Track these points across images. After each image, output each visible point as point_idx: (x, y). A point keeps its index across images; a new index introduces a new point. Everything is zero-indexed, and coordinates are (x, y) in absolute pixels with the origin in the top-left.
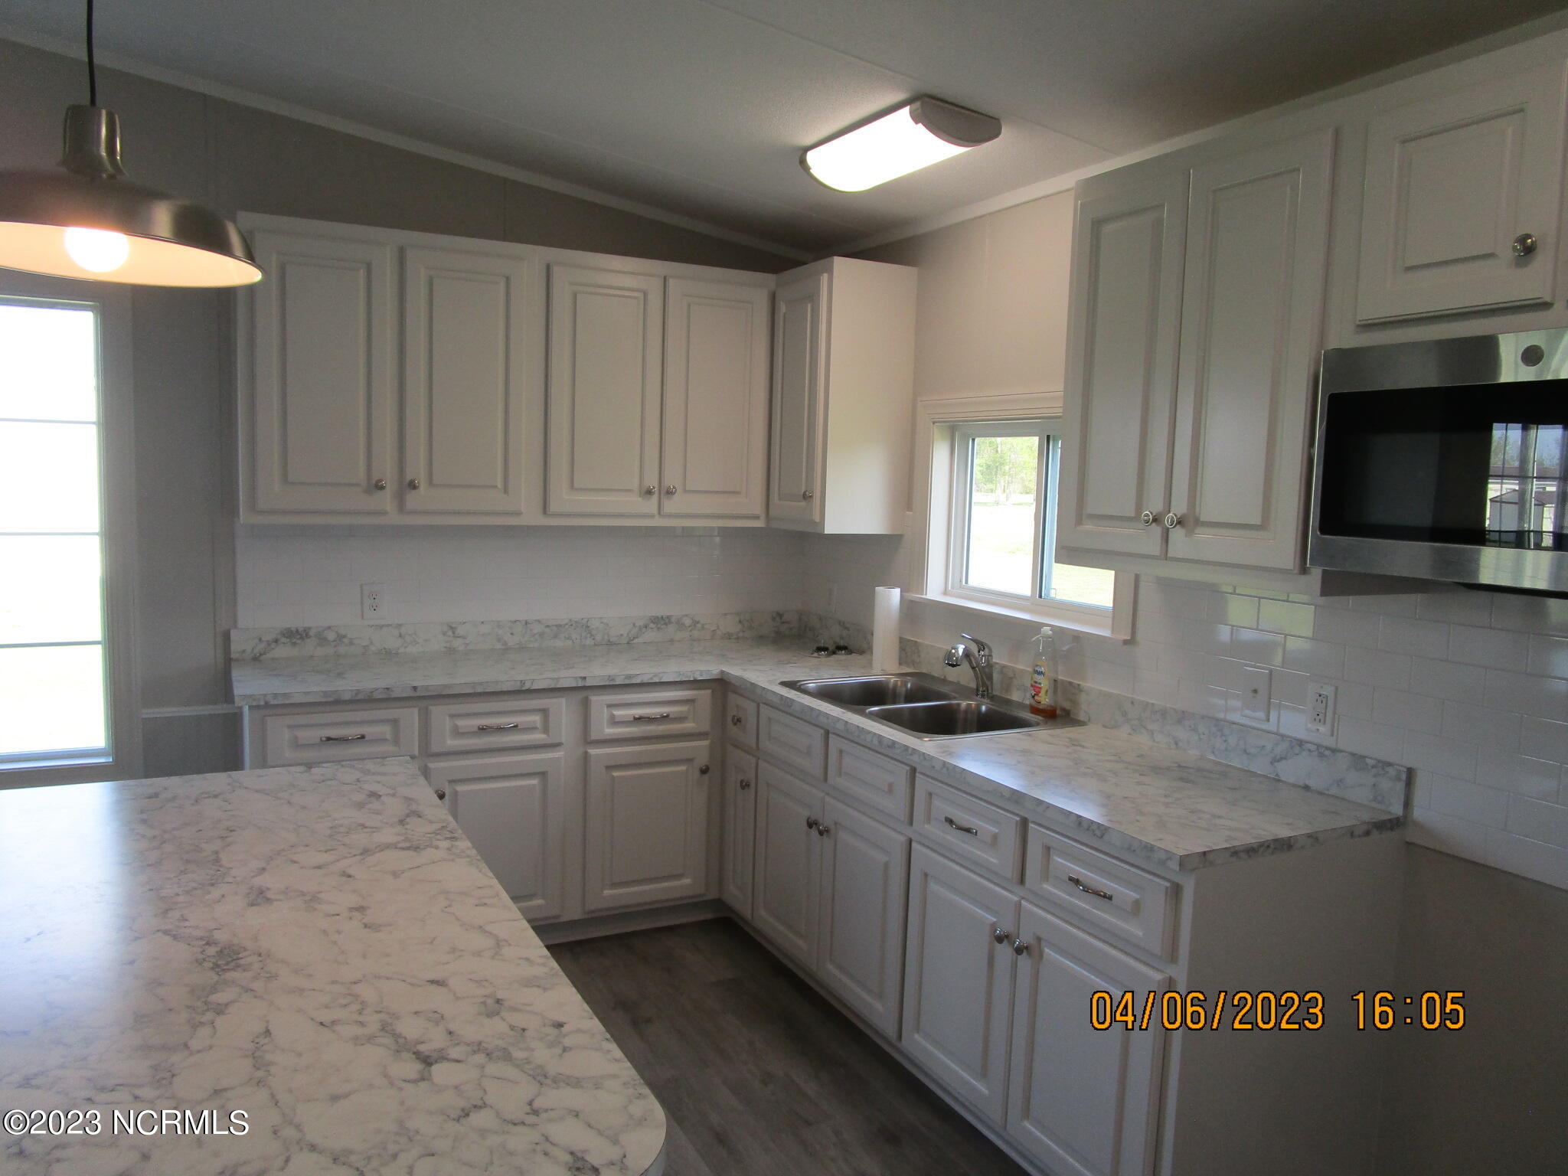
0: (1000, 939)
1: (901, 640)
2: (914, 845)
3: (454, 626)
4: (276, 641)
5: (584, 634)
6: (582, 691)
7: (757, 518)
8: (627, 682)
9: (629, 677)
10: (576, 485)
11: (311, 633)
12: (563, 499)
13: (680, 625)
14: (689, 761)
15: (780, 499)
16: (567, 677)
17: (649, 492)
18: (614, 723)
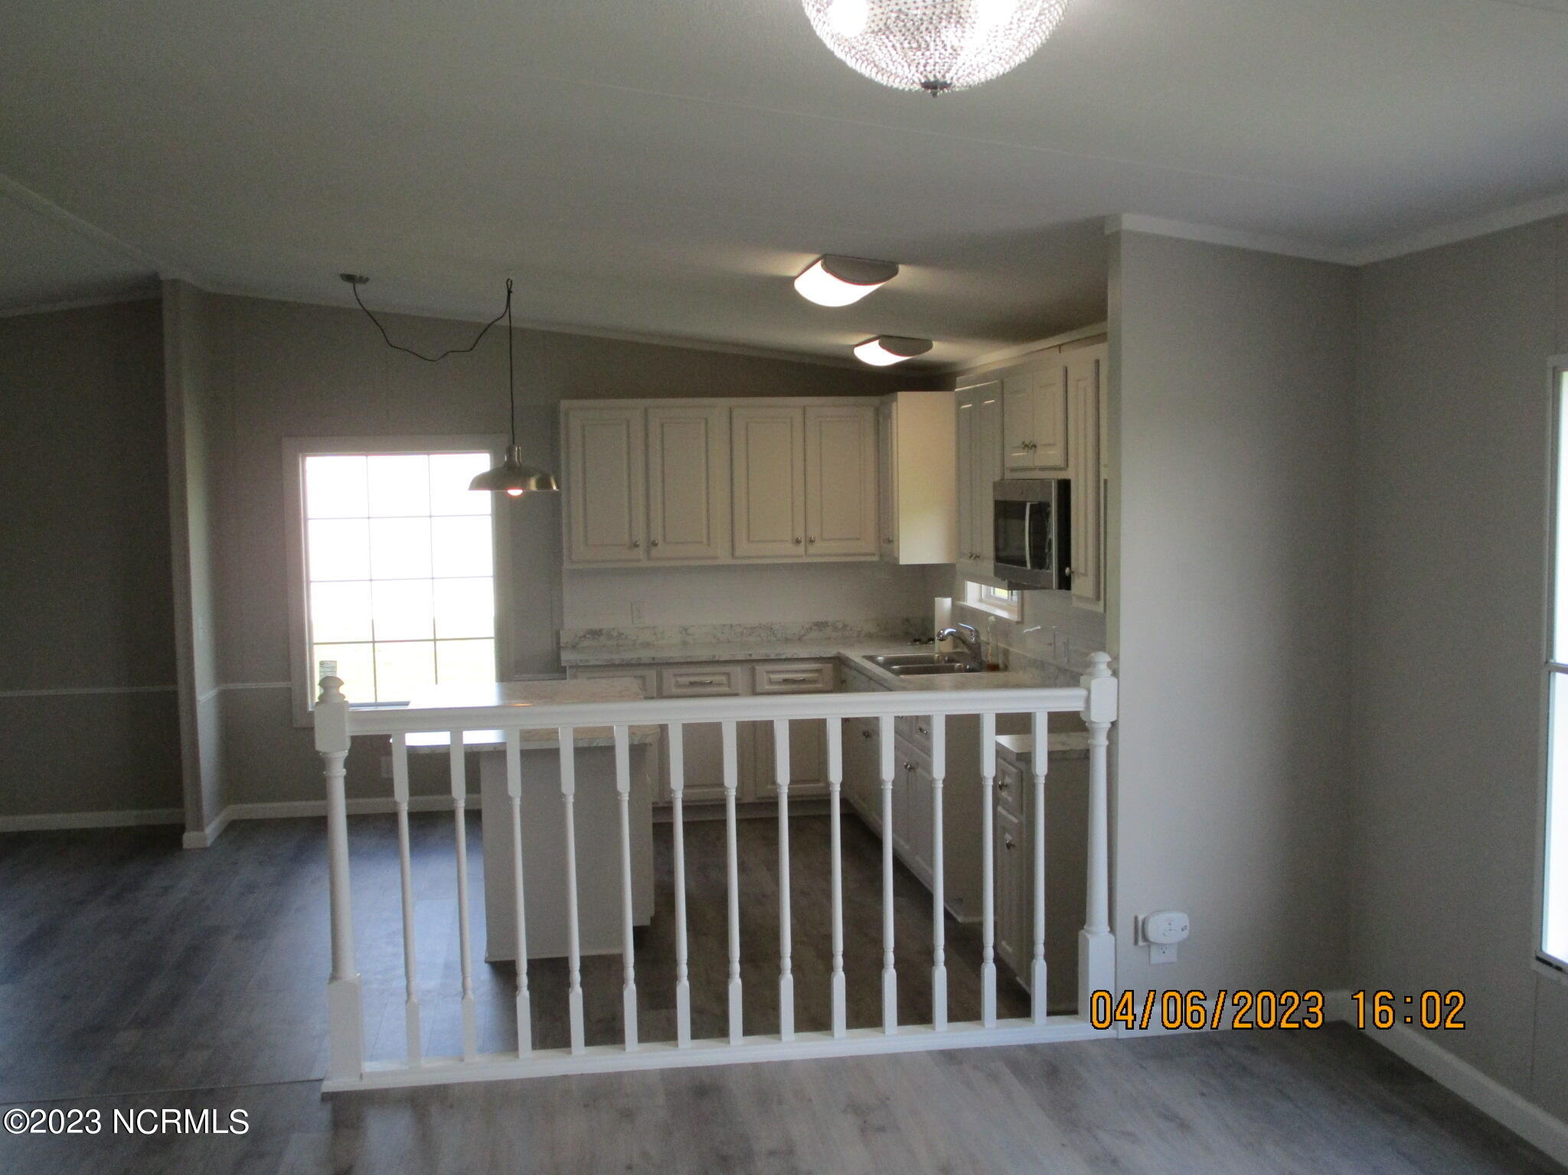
3: (686, 629)
4: (584, 636)
5: (769, 633)
6: (751, 662)
7: (872, 555)
8: (778, 658)
9: (777, 654)
10: (752, 539)
11: (604, 632)
12: (744, 547)
13: (835, 629)
15: (883, 543)
17: (798, 542)
18: (771, 682)
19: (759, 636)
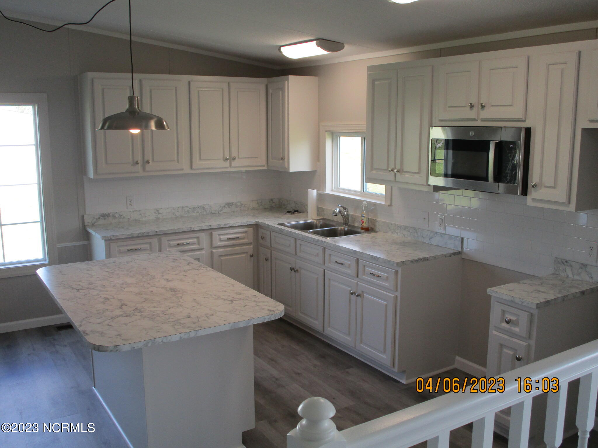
0: (352, 294)
1: (318, 208)
2: (325, 270)
3: (158, 210)
4: (99, 218)
5: (203, 210)
6: (210, 230)
7: (264, 166)
8: (225, 226)
9: (225, 225)
10: (202, 158)
11: (111, 215)
12: (197, 163)
13: (237, 206)
14: (247, 252)
15: (272, 159)
16: (205, 225)
17: (227, 159)
18: (221, 240)
19: (198, 212)
